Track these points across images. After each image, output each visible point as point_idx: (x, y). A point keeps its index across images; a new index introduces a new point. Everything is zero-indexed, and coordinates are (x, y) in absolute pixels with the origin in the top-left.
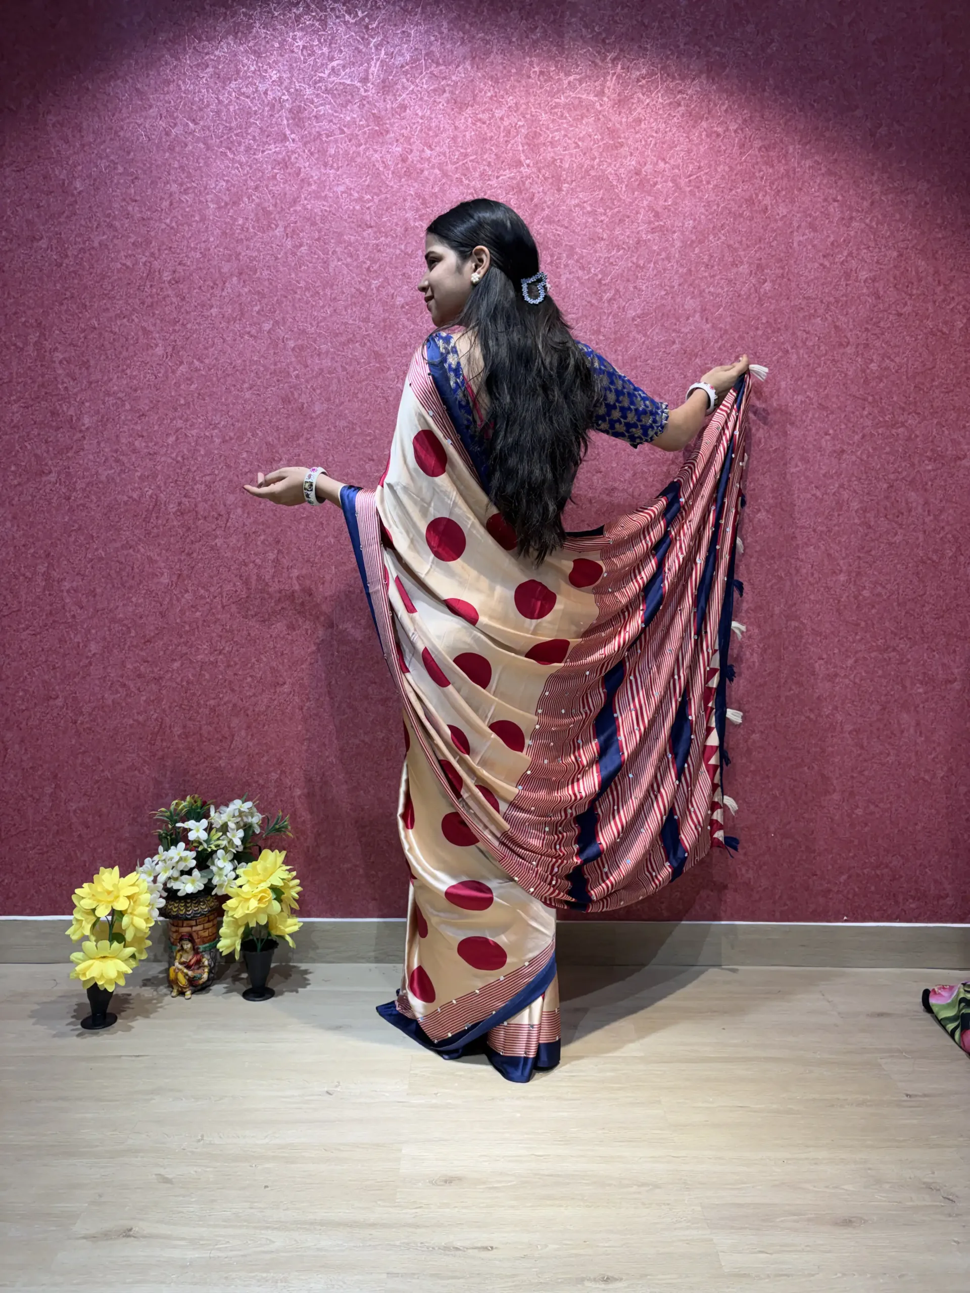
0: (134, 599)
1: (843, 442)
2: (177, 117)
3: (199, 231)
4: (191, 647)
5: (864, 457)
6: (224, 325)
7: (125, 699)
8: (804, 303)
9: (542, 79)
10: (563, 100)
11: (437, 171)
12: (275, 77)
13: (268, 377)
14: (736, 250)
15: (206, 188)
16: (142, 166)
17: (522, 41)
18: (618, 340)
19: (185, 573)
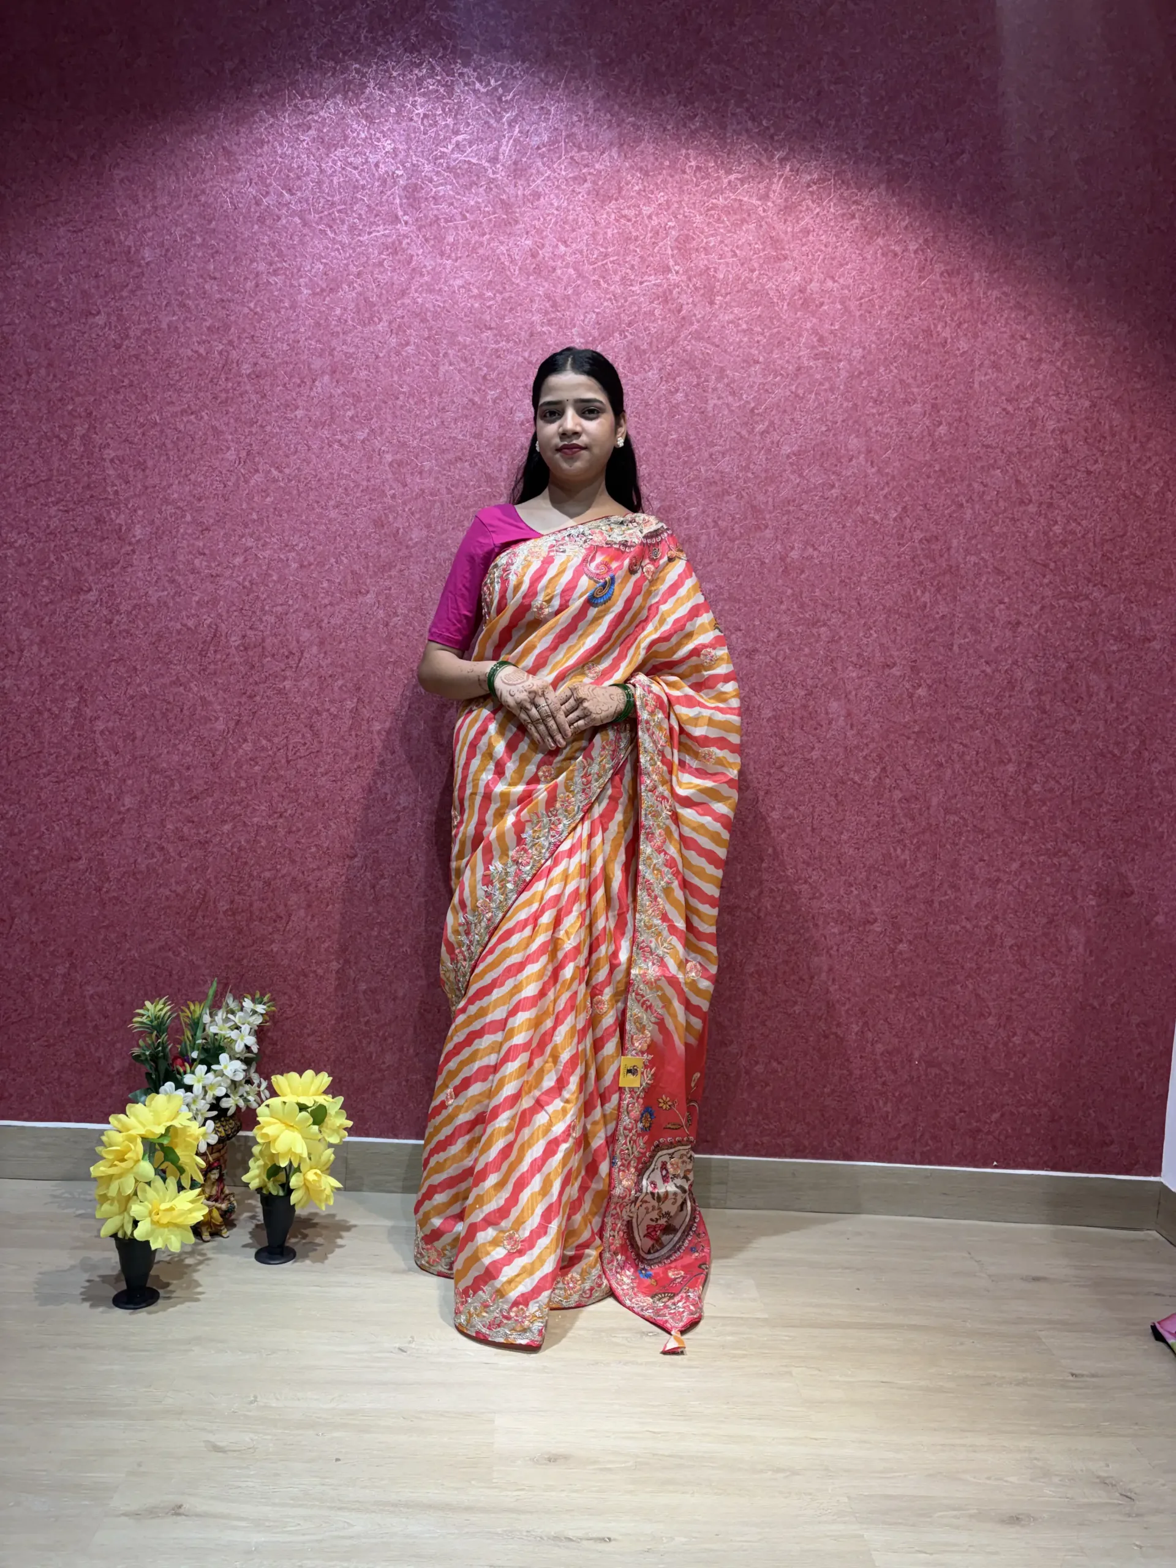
0: (181, 747)
1: (1018, 613)
2: (271, 184)
3: (288, 319)
4: (248, 806)
5: (1042, 631)
6: (309, 429)
7: (161, 865)
8: (982, 452)
9: (698, 174)
10: (721, 201)
11: (571, 271)
12: (389, 148)
13: (358, 495)
14: (909, 385)
15: (299, 270)
16: (224, 237)
17: (678, 130)
19: (245, 719)
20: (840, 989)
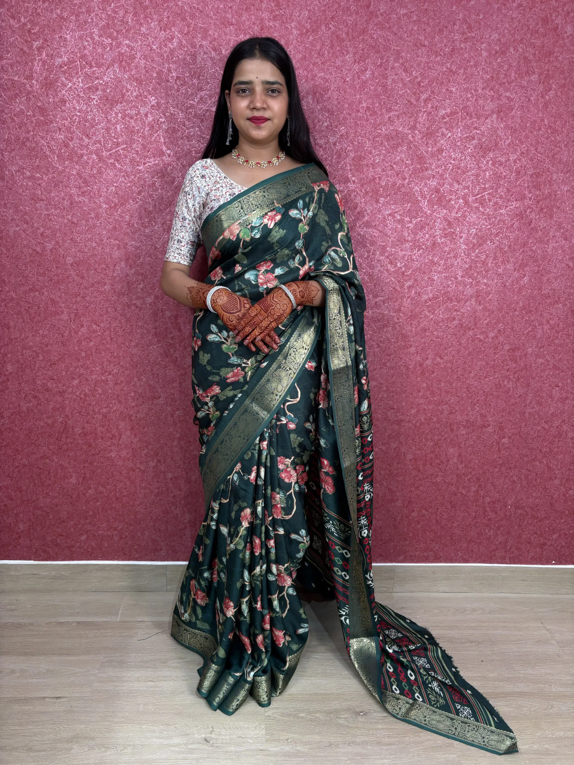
0: (41, 332)
4: (87, 368)
7: (37, 407)
18: (429, 134)
19: (80, 312)
20: (465, 466)
